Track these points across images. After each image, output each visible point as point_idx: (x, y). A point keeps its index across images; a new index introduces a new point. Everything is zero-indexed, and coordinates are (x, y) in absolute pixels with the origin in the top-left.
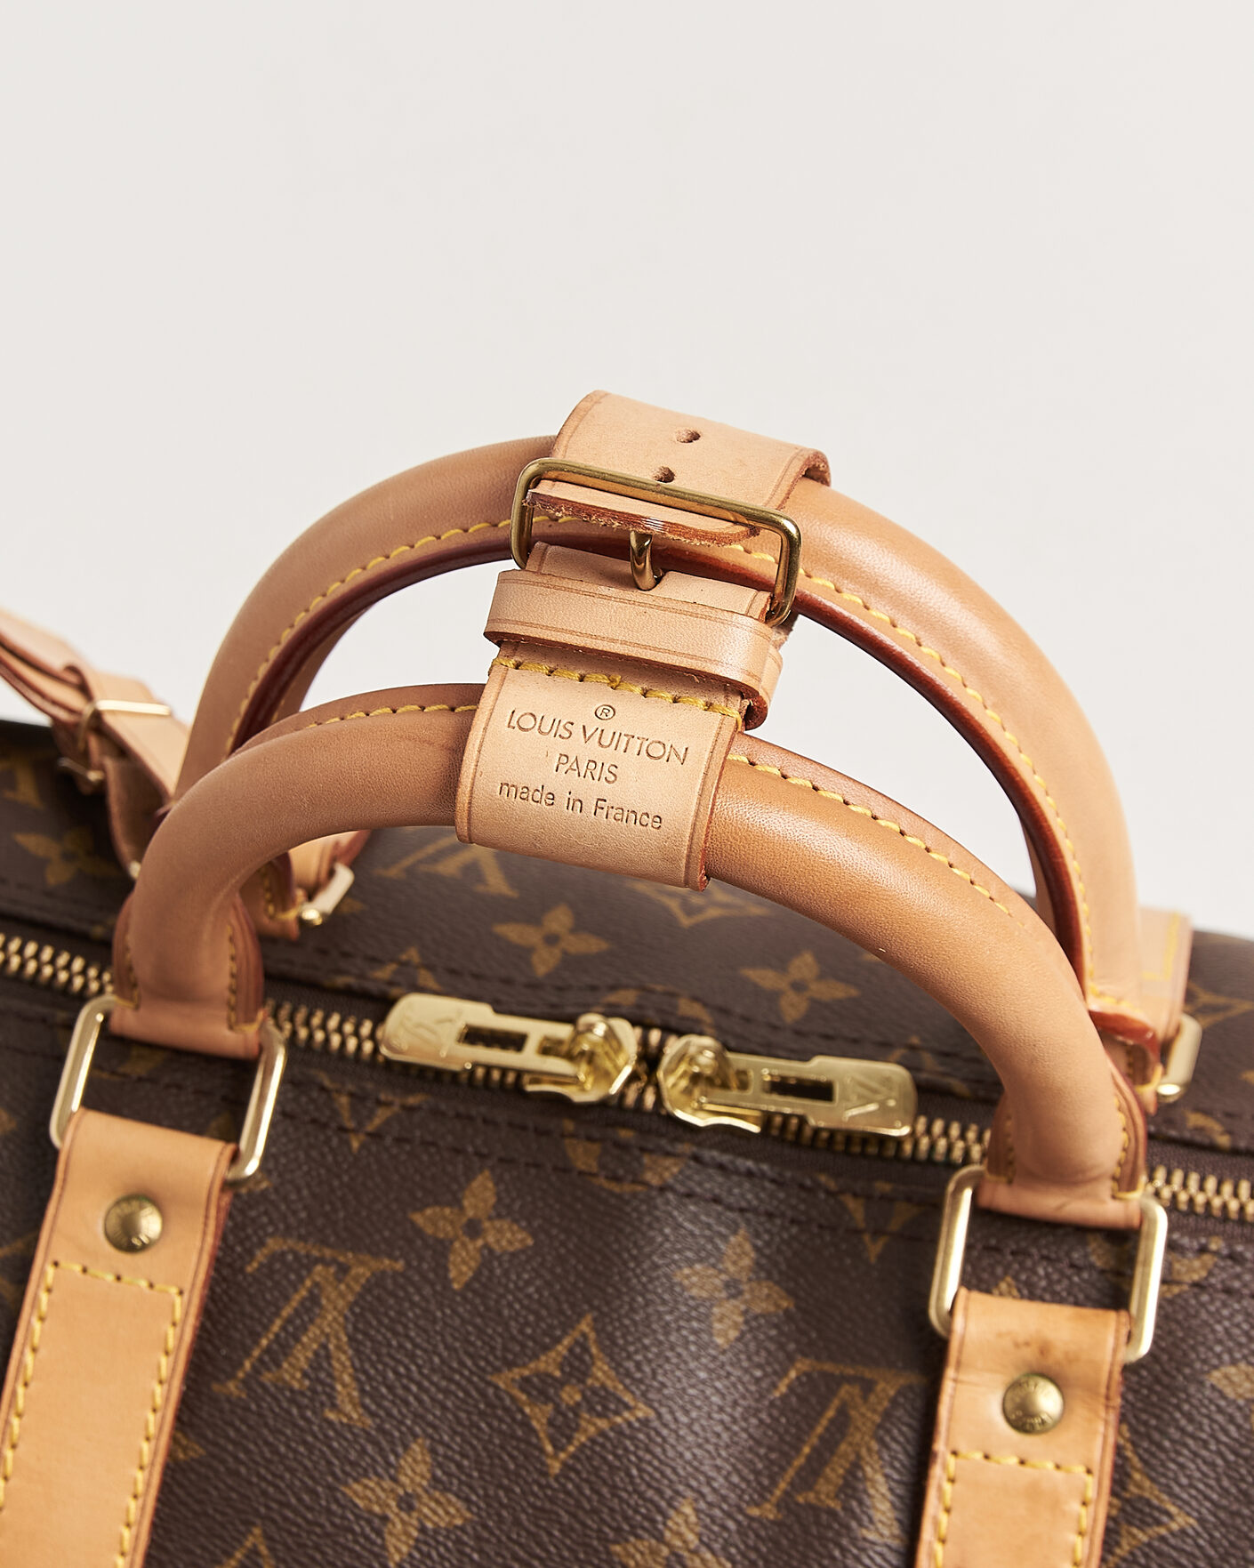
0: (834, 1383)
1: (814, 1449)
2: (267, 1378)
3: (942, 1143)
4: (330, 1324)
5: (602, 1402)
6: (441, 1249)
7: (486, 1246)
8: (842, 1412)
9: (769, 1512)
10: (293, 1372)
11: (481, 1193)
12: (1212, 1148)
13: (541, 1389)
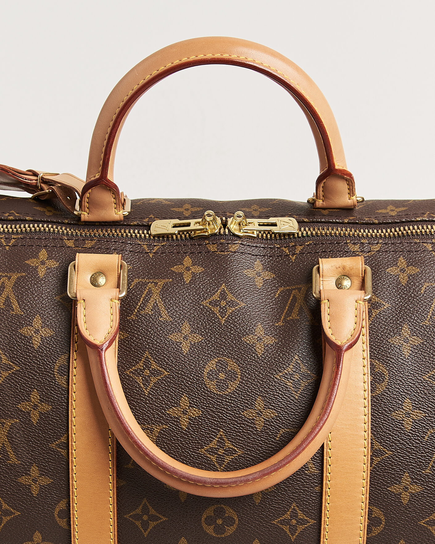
0: (290, 291)
1: (289, 307)
2: (142, 313)
3: (305, 232)
4: (156, 297)
5: (232, 304)
6: (181, 275)
7: (192, 272)
8: (294, 296)
9: (280, 323)
10: (148, 310)
11: (188, 261)
12: (374, 224)
13: (215, 304)
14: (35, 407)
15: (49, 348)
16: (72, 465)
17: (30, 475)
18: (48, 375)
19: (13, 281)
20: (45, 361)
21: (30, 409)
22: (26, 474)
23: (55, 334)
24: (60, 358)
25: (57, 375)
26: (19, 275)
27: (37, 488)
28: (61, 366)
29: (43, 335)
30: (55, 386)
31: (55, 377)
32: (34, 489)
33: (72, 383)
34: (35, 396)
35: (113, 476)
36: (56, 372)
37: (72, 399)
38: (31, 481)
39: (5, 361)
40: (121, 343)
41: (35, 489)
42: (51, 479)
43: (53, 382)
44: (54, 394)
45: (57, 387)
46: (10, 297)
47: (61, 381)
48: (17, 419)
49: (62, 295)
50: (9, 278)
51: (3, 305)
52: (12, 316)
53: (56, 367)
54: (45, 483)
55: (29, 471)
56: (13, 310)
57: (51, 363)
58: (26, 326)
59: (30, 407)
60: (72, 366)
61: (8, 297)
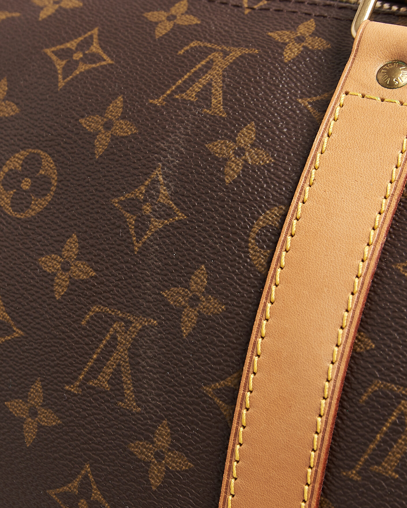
14: (194, 301)
15: (253, 188)
16: (235, 440)
17: (153, 443)
18: (235, 241)
19: (231, 59)
20: (237, 211)
21: (183, 303)
22: (147, 438)
23: (274, 163)
24: (268, 212)
25: (252, 244)
26: (247, 51)
27: (162, 473)
28: (266, 227)
29: (250, 162)
30: (244, 266)
31: (248, 247)
32: (154, 473)
33: (276, 265)
34: (200, 278)
35: (313, 487)
36: (253, 239)
37: (266, 299)
38: (152, 454)
39: (164, 200)
40: (403, 206)
41: (156, 476)
42: (190, 462)
43: (240, 257)
44: (236, 282)
45: (247, 269)
46: (214, 84)
47: (259, 257)
48: (155, 319)
49: (314, 98)
50: (226, 54)
51: (196, 96)
52: (205, 117)
53: (256, 229)
54: (177, 466)
55: (153, 433)
56: (209, 107)
57: (248, 216)
58: (222, 139)
59: (184, 300)
60: (288, 230)
61: (210, 84)
